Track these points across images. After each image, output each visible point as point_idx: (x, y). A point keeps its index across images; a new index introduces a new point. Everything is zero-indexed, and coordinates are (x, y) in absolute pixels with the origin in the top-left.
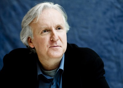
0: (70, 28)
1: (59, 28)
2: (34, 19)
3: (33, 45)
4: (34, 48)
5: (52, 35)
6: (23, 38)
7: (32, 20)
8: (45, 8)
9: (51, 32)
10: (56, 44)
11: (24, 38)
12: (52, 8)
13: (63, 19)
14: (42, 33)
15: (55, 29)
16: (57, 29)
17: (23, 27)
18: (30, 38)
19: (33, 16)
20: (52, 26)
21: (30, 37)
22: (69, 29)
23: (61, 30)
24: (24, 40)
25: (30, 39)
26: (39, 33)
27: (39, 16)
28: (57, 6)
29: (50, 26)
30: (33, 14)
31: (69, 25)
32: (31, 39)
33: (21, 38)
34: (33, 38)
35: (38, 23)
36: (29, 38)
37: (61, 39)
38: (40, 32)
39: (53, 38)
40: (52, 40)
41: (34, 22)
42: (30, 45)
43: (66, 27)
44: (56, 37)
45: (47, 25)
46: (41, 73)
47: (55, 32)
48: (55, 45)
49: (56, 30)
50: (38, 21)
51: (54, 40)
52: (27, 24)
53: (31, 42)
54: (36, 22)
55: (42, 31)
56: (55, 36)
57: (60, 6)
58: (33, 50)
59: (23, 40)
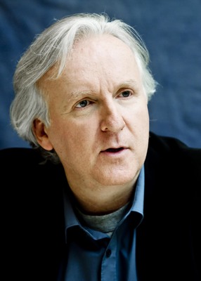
0: (157, 88)
1: (124, 92)
2: (51, 68)
3: (50, 143)
4: (53, 151)
5: (106, 115)
6: (19, 121)
7: (43, 71)
8: (81, 34)
9: (101, 107)
10: (117, 140)
11: (21, 123)
12: (104, 32)
13: (136, 63)
14: (74, 108)
15: (113, 96)
16: (118, 97)
17: (18, 90)
18: (39, 121)
19: (47, 61)
20: (103, 88)
21: (40, 118)
22: (153, 91)
23: (131, 99)
24: (23, 128)
25: (40, 124)
26: (65, 107)
27: (64, 59)
28: (117, 25)
29: (97, 90)
30: (48, 52)
31: (155, 78)
32: (43, 125)
33: (14, 122)
34: (48, 123)
35: (64, 79)
36: (35, 122)
37: (132, 126)
38: (70, 108)
39: (109, 124)
40: (103, 129)
41: (52, 78)
42: (41, 141)
43: (146, 86)
44: (116, 122)
45: (89, 85)
46: (76, 223)
47: (113, 104)
48: (115, 145)
49: (117, 99)
50: (64, 74)
51: (109, 129)
52: (29, 81)
53: (43, 134)
54: (56, 76)
55: (74, 103)
56: (113, 118)
57: (126, 25)
58: (52, 154)
59: (21, 127)
